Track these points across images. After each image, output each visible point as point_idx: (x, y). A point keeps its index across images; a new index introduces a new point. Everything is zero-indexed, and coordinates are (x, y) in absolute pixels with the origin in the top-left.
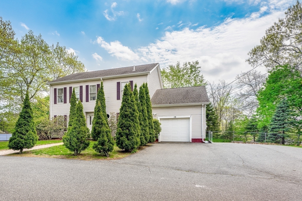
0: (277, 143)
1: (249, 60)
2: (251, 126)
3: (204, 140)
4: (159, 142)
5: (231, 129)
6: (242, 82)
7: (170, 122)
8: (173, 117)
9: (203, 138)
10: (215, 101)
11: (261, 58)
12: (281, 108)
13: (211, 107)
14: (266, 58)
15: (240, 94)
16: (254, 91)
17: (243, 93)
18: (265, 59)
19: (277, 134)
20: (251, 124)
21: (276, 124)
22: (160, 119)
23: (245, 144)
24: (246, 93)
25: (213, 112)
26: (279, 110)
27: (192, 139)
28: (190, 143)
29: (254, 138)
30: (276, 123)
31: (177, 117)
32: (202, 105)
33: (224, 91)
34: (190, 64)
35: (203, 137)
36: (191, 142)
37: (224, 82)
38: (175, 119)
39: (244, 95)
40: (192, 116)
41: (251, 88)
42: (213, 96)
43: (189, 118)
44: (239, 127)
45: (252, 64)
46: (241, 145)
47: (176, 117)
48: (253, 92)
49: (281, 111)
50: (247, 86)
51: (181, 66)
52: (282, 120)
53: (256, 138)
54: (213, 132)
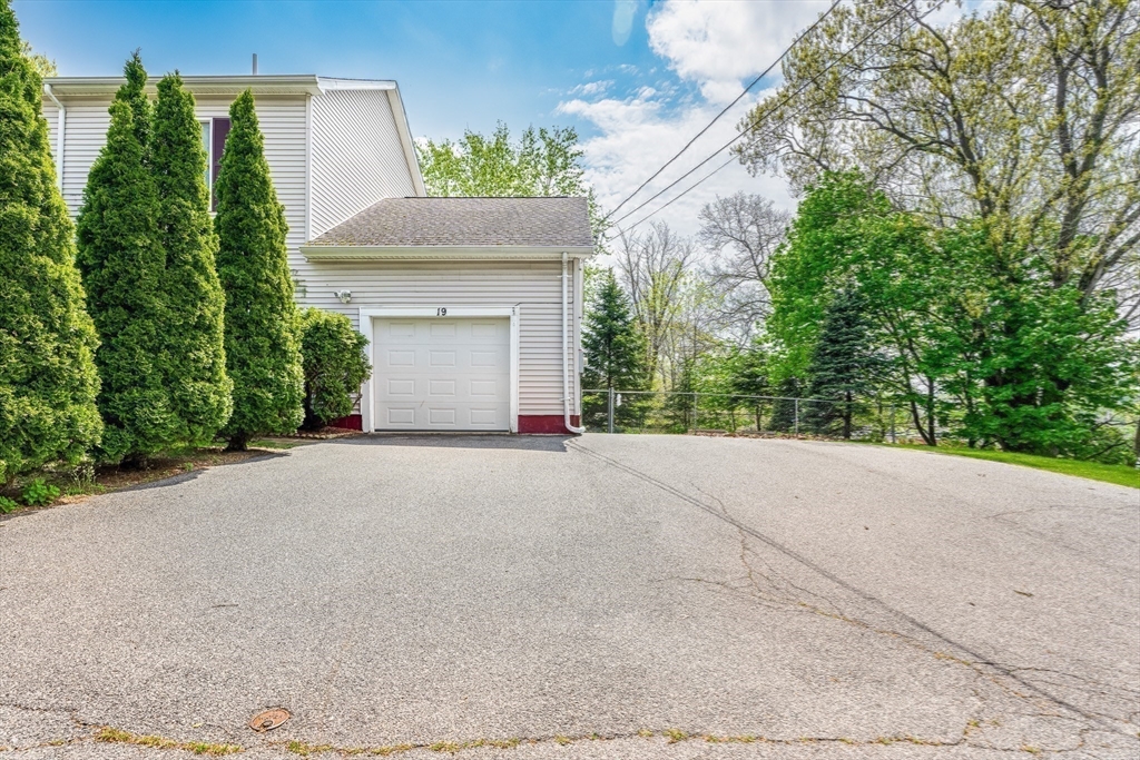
0: (831, 434)
1: (740, 151)
2: (749, 377)
3: (572, 424)
4: (365, 430)
5: (687, 386)
6: (719, 230)
7: (423, 335)
8: (432, 312)
9: (568, 414)
10: (637, 295)
11: (778, 147)
12: (841, 310)
13: (622, 306)
14: (791, 146)
15: (712, 272)
16: (755, 265)
17: (723, 268)
18: (787, 149)
19: (833, 402)
20: (747, 372)
21: (827, 366)
22: (374, 319)
23: (732, 438)
24: (730, 271)
25: (628, 323)
26: (836, 320)
27: (520, 416)
28: (512, 434)
29: (758, 420)
30: (827, 363)
31: (450, 313)
32: (561, 262)
33: (665, 263)
34: (544, 138)
35: (568, 407)
36: (515, 430)
37: (667, 230)
38: (442, 319)
39: (727, 276)
40: (517, 310)
41: (747, 254)
42: (632, 277)
43: (508, 318)
44: (713, 379)
45: (749, 163)
46: (720, 442)
47: (445, 311)
48: (753, 269)
49: (842, 322)
50: (733, 243)
51: (515, 143)
52: (846, 354)
53: (763, 418)
54: (622, 394)
